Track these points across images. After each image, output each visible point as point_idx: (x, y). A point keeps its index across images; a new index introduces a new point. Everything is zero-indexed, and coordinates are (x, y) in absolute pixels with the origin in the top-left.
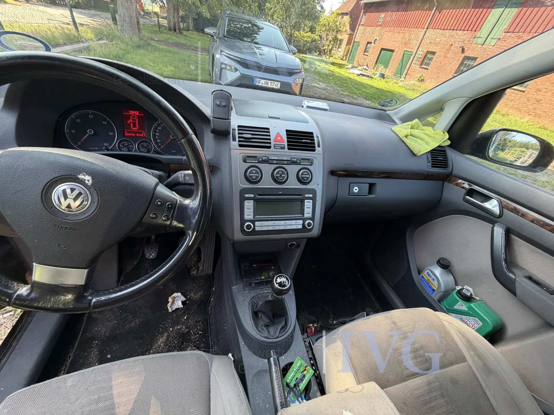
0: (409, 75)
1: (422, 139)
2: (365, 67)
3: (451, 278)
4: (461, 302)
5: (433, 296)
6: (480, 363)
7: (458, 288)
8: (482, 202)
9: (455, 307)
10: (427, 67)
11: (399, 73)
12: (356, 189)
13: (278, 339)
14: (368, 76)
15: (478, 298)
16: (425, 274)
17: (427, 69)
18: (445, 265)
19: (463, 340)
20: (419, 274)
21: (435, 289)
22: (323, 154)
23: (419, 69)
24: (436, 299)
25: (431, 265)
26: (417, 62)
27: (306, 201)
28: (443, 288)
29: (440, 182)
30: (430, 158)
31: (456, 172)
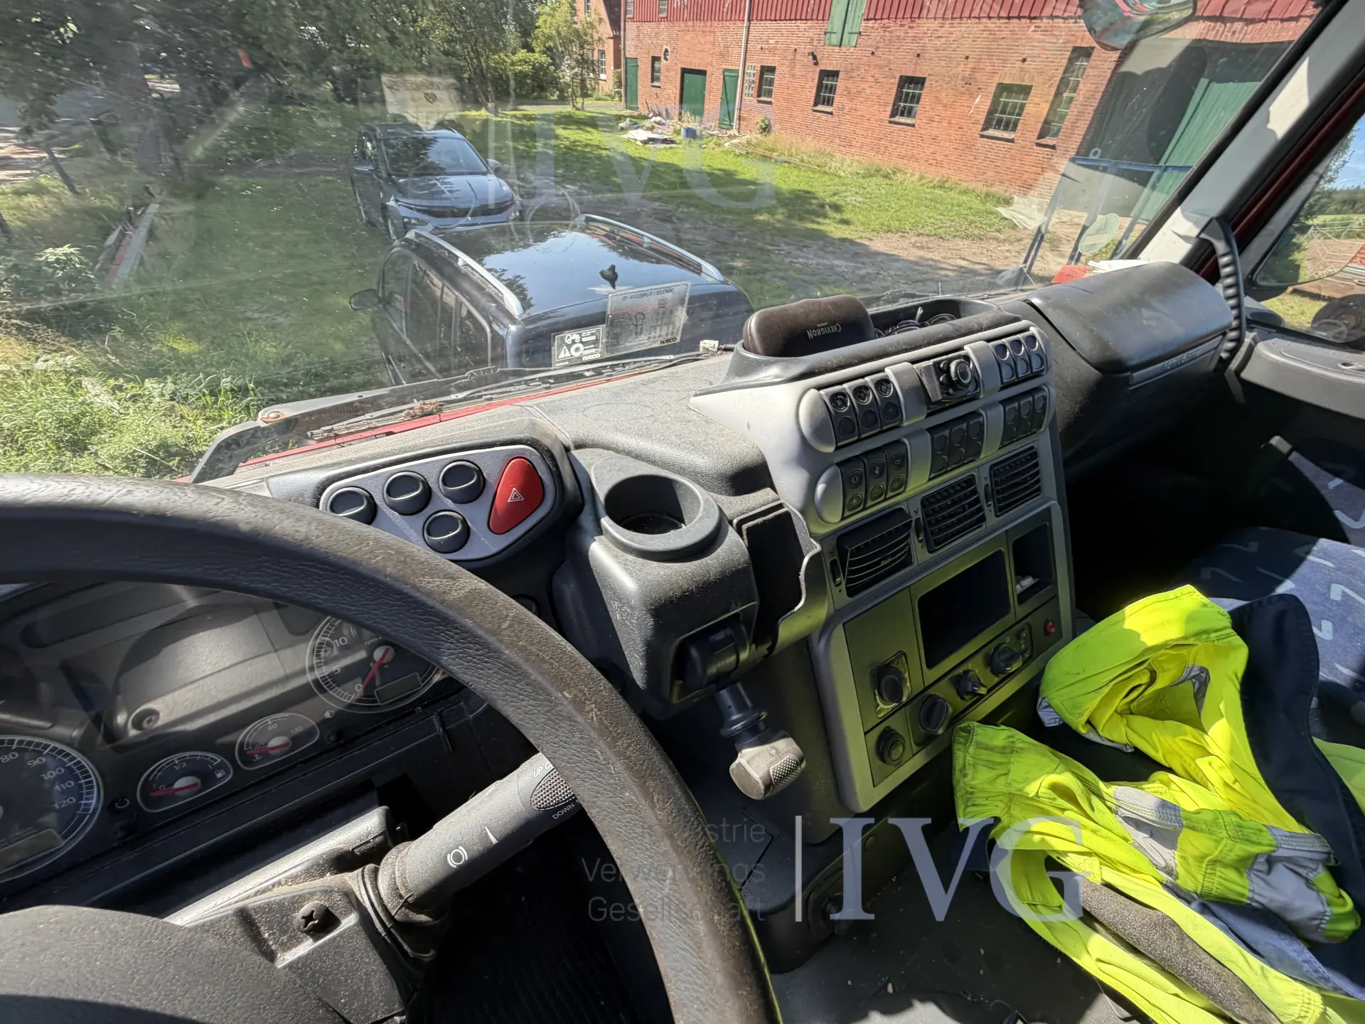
0: (745, 119)
2: (658, 119)
10: (769, 99)
11: (727, 118)
14: (665, 141)
17: (770, 103)
23: (757, 104)
26: (751, 92)
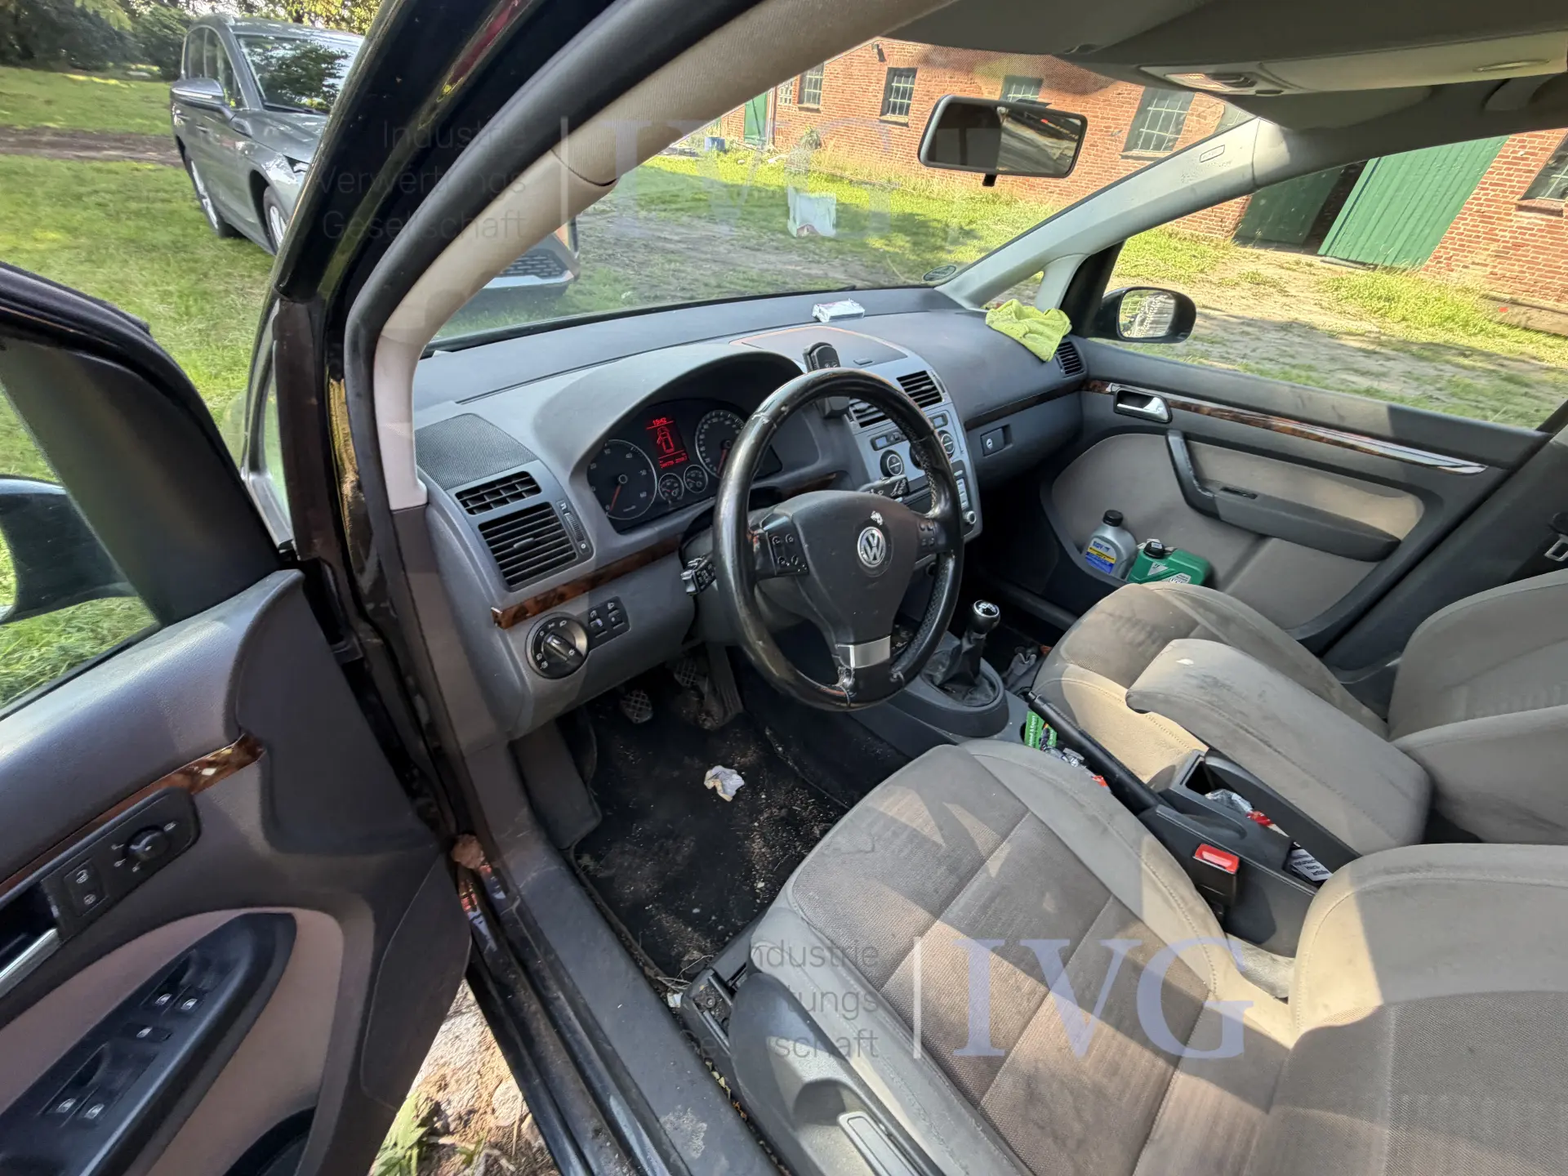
0: (781, 132)
1: (1041, 334)
3: (1128, 537)
4: (1155, 562)
5: (1112, 574)
6: (1213, 617)
7: (1142, 546)
8: (1142, 406)
9: (1149, 574)
10: (815, 107)
11: (755, 129)
12: (989, 443)
13: (996, 702)
14: (683, 152)
15: (1170, 549)
16: (1091, 548)
17: (818, 111)
18: (1115, 520)
19: (1185, 600)
20: (1081, 552)
21: (1113, 562)
22: (953, 402)
23: (798, 113)
24: (1118, 577)
25: (1095, 530)
26: (789, 96)
27: (958, 482)
28: (1125, 556)
29: (1076, 394)
30: (1060, 360)
31: (1095, 372)
